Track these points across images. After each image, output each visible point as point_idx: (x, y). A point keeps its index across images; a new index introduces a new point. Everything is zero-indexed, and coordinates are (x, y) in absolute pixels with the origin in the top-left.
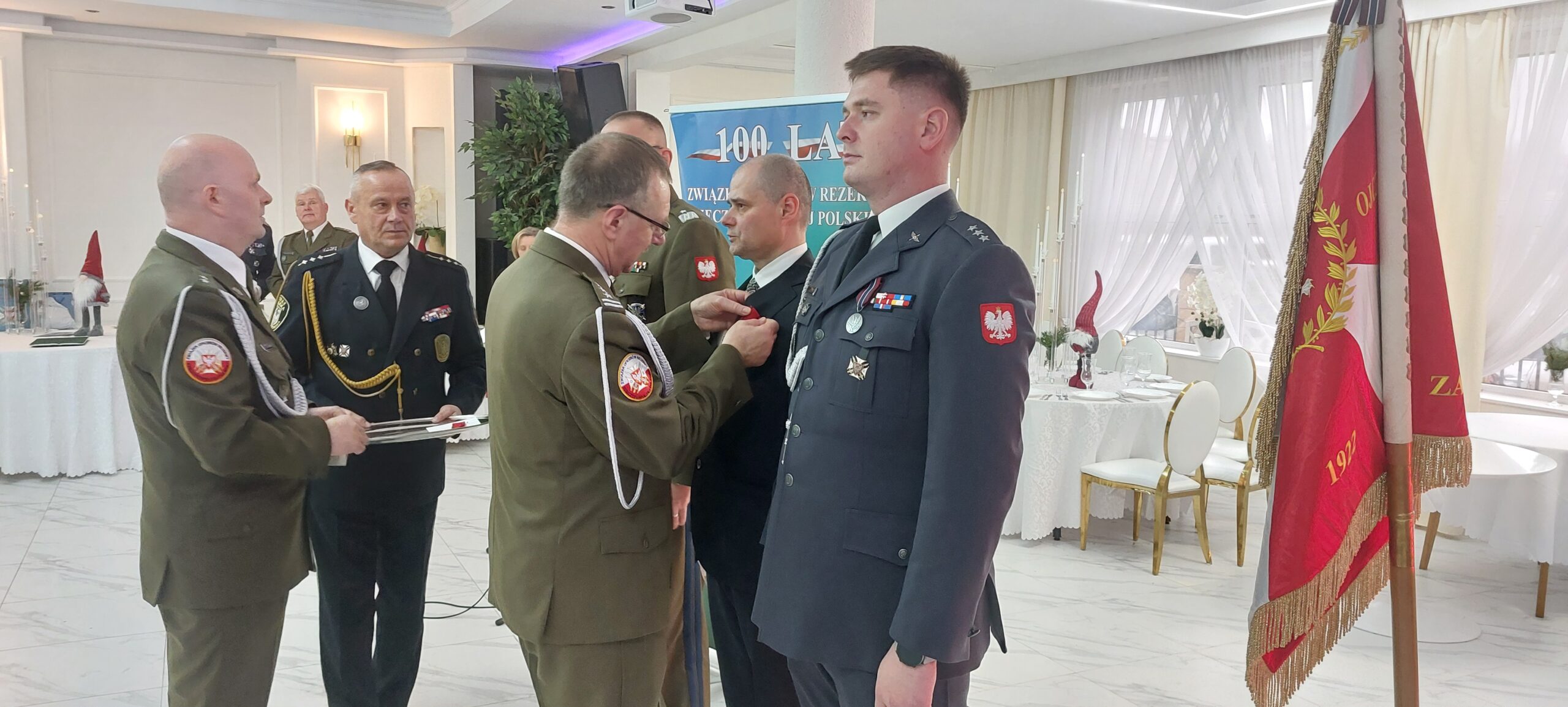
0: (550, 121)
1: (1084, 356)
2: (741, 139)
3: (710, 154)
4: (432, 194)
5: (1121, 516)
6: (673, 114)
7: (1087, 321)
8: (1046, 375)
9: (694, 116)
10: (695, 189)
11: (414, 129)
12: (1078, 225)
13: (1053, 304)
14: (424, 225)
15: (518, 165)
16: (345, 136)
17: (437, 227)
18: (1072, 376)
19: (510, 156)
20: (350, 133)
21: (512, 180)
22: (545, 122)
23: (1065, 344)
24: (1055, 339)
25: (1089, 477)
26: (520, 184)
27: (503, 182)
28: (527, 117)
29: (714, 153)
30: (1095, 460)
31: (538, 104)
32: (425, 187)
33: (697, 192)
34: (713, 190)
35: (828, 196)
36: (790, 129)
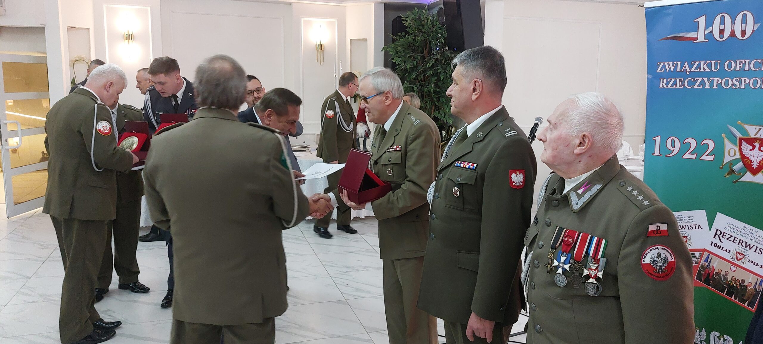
0: (436, 32)
2: (722, 21)
3: (687, 36)
6: (646, 8)
9: (671, 7)
10: (666, 64)
11: (351, 40)
15: (417, 58)
16: (315, 45)
19: (412, 53)
20: (318, 43)
21: (412, 66)
22: (432, 32)
26: (418, 69)
27: (410, 68)
29: (693, 35)
31: (429, 22)
33: (669, 65)
34: (686, 62)
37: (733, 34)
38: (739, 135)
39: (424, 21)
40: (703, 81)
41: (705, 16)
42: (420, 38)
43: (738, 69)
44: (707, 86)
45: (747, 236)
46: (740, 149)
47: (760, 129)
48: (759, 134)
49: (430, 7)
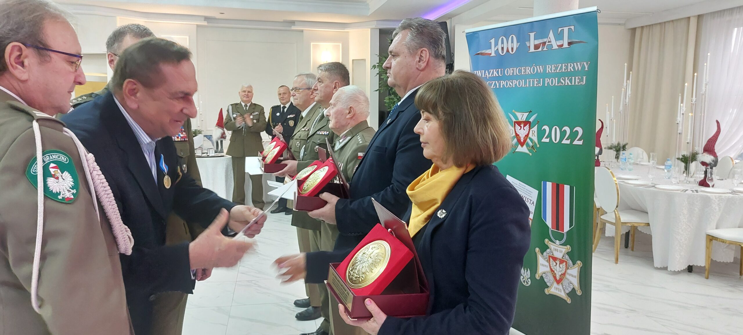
1: (708, 168)
2: (502, 43)
3: (486, 52)
5: (732, 261)
6: (467, 33)
7: (711, 148)
8: (684, 179)
9: (478, 33)
10: (477, 71)
11: (353, 60)
12: (705, 94)
13: (689, 138)
18: (700, 180)
23: (696, 162)
24: (690, 158)
25: (711, 238)
29: (488, 51)
30: (715, 227)
33: (478, 72)
34: (487, 71)
35: (551, 69)
36: (530, 35)
37: (508, 51)
38: (514, 120)
40: (495, 83)
41: (494, 38)
43: (511, 74)
44: (498, 87)
45: (521, 190)
46: (515, 129)
47: (523, 115)
48: (522, 119)
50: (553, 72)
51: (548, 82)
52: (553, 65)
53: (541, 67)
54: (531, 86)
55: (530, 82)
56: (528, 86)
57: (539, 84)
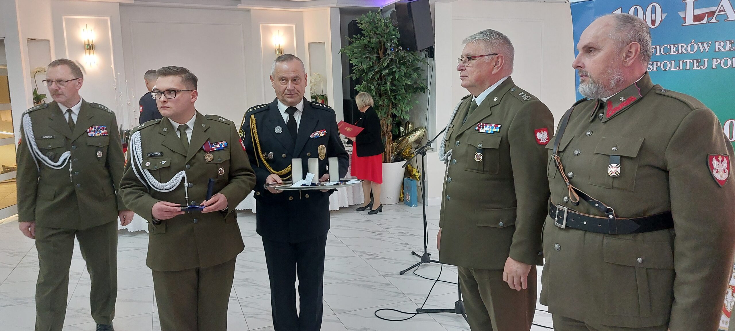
0: (389, 33)
2: (636, 12)
4: (320, 78)
6: (571, 3)
11: (309, 43)
14: (316, 93)
15: (373, 59)
16: (275, 49)
17: (322, 94)
19: (367, 54)
20: (278, 48)
21: (369, 67)
22: (386, 34)
26: (374, 69)
27: (366, 68)
28: (374, 31)
31: (383, 24)
32: (316, 74)
35: (725, 47)
36: (686, 2)
39: (378, 23)
41: (621, 8)
42: (374, 39)
49: (383, 11)
50: (728, 49)
51: (718, 63)
52: (728, 42)
53: (705, 44)
54: (688, 68)
55: (684, 64)
56: (681, 68)
57: (702, 67)
